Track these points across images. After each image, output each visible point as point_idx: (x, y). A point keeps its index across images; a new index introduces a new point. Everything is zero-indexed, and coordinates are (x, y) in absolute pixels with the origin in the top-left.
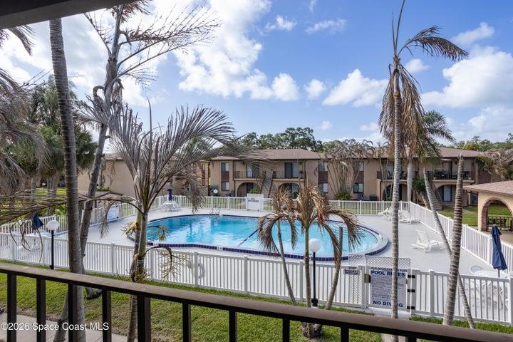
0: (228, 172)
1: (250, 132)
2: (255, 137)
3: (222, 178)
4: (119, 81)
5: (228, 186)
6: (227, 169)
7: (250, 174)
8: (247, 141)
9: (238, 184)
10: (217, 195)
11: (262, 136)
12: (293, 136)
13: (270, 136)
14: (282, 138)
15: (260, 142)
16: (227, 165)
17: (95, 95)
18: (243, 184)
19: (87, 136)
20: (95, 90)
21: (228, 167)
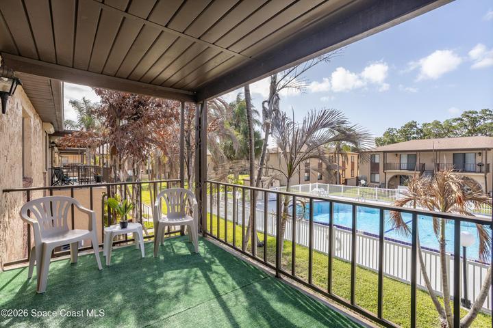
0: (378, 164)
1: (409, 121)
2: (416, 126)
3: (371, 170)
4: (277, 95)
5: (377, 178)
6: (377, 161)
7: (404, 165)
8: (405, 131)
9: (389, 176)
10: (364, 185)
11: (425, 125)
12: (474, 121)
13: (437, 124)
14: (454, 124)
15: (422, 131)
16: (377, 157)
17: (264, 107)
18: (396, 176)
19: (257, 135)
20: (263, 103)
21: (378, 159)
